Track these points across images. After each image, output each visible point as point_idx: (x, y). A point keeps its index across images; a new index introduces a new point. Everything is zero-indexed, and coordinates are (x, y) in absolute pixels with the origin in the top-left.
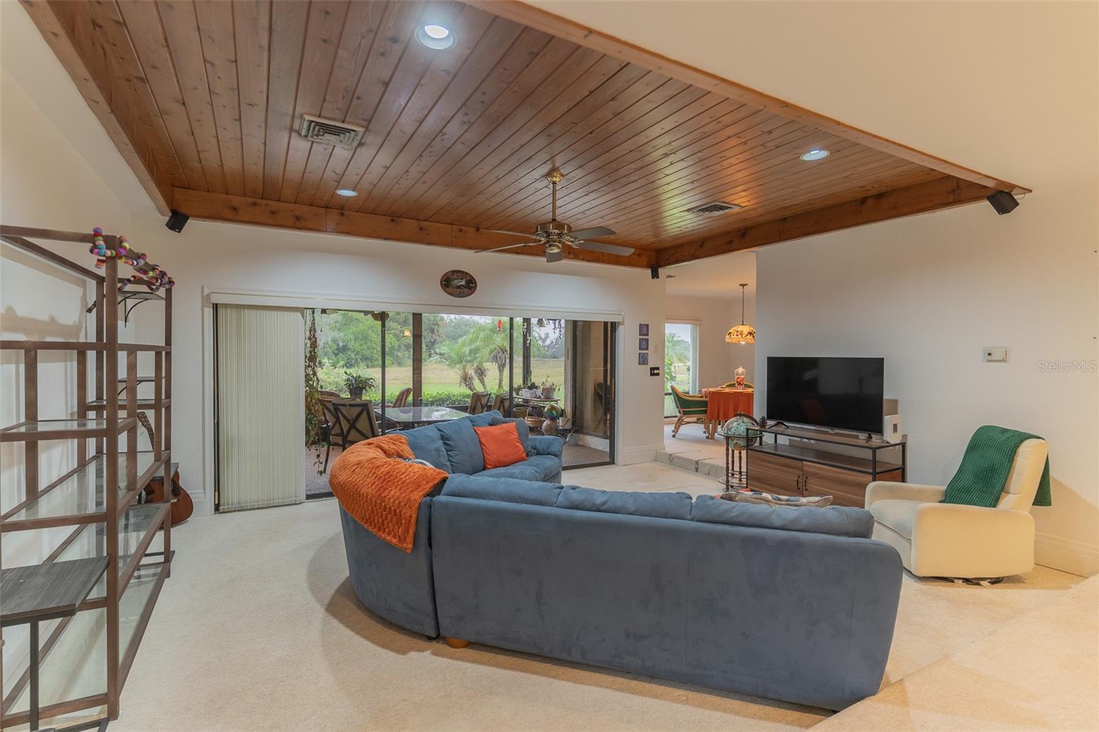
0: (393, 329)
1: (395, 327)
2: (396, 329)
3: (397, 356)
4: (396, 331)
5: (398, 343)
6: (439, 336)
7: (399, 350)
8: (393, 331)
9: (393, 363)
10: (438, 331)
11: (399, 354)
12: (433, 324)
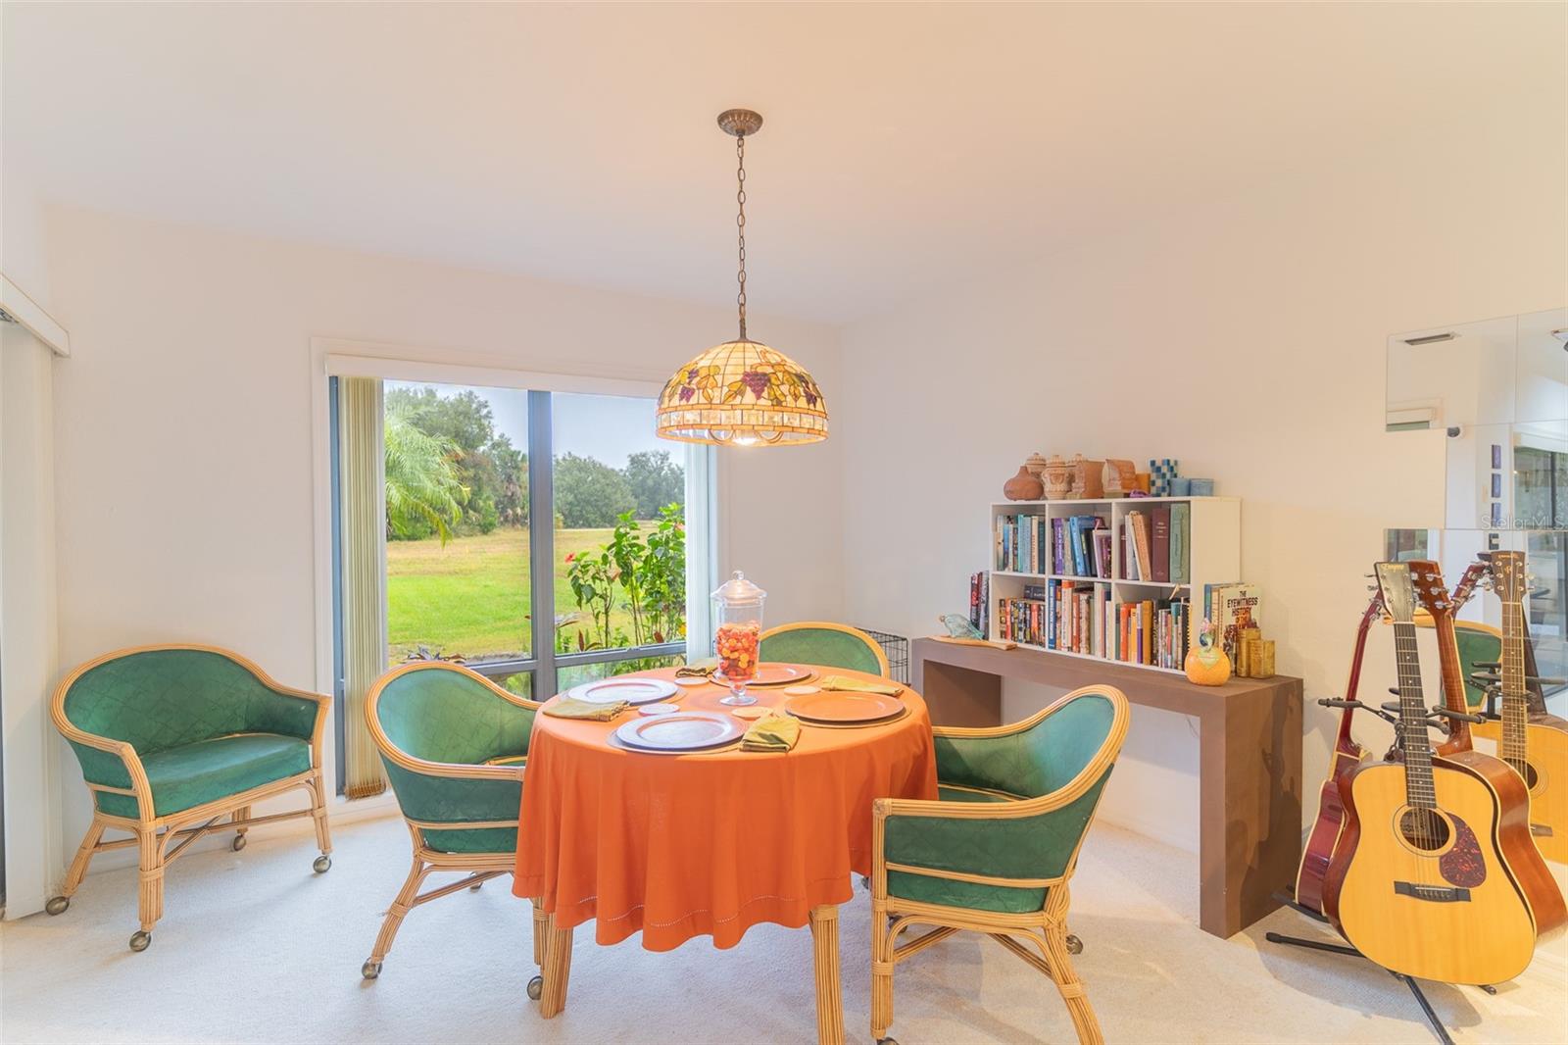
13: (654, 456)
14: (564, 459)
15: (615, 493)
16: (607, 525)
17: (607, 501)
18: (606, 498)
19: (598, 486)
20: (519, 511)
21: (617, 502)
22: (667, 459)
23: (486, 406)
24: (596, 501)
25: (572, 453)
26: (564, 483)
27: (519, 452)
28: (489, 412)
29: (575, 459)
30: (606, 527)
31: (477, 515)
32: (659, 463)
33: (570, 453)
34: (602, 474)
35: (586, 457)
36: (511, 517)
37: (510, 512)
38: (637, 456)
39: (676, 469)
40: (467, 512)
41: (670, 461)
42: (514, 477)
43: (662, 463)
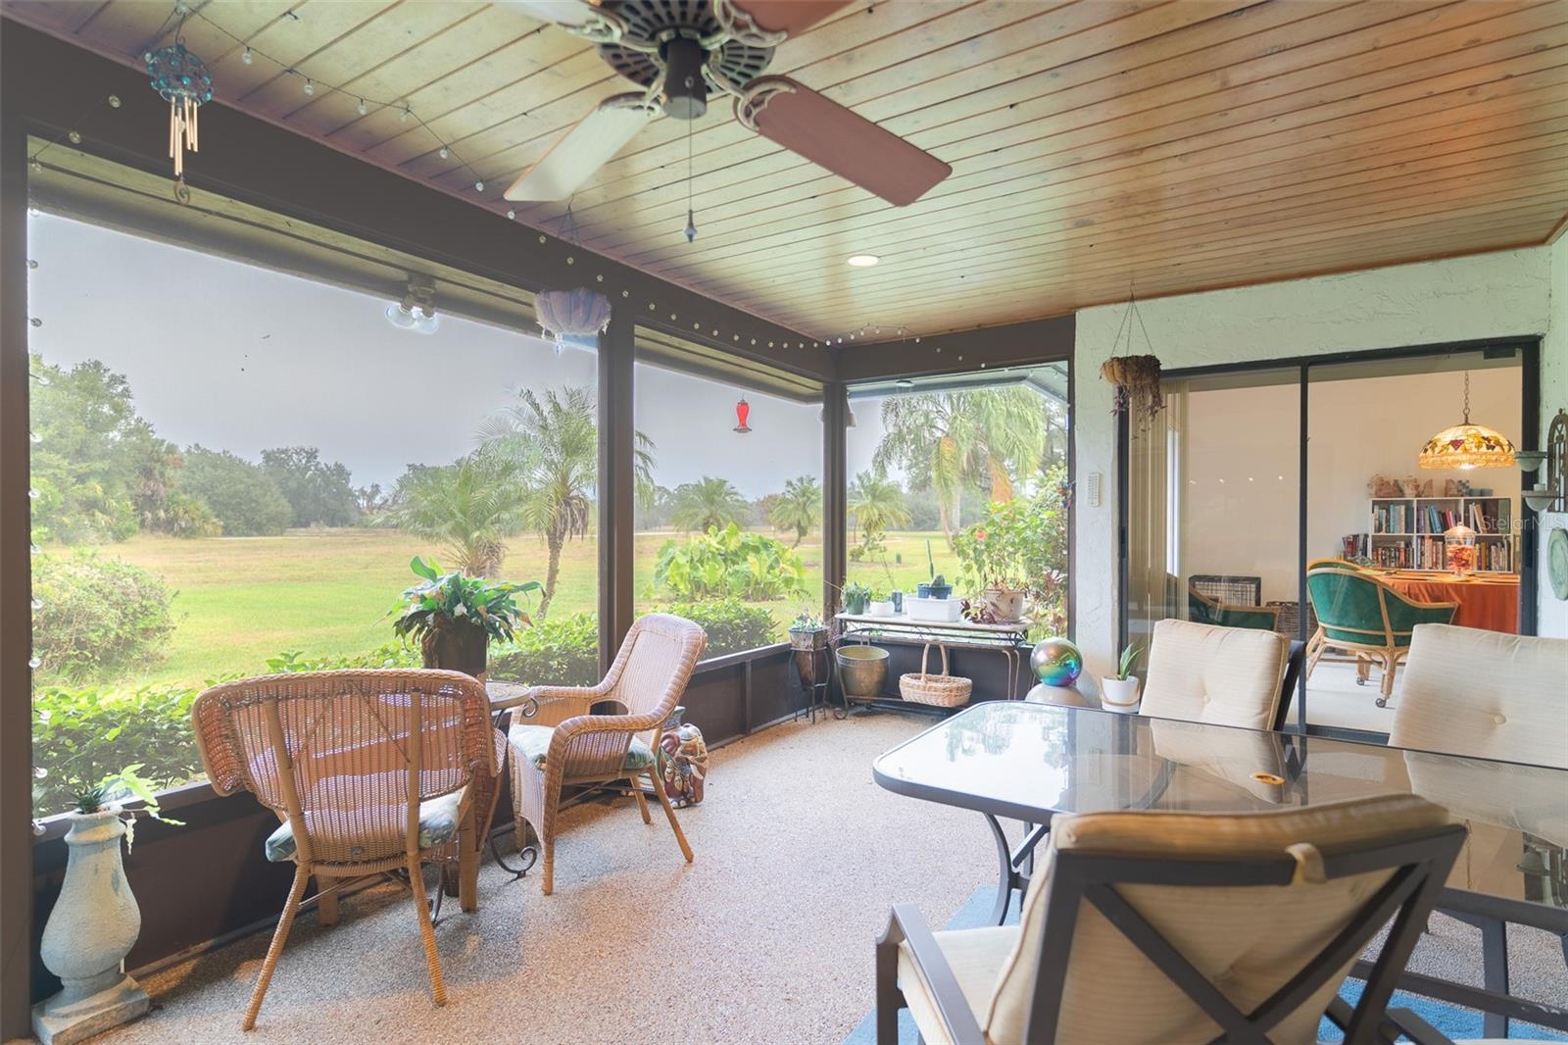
0: (49, 466)
1: (55, 463)
2: (58, 467)
3: (62, 525)
4: (57, 471)
5: (62, 497)
6: (164, 484)
7: (63, 512)
8: (50, 471)
9: (50, 540)
10: (162, 474)
11: (66, 520)
12: (151, 459)
13: (297, 453)
14: (189, 451)
15: (265, 495)
16: (254, 533)
17: (253, 505)
18: (252, 500)
19: (241, 487)
20: (162, 514)
21: (267, 506)
22: (316, 457)
23: (123, 382)
24: (239, 504)
25: (200, 446)
26: (194, 482)
27: (163, 441)
28: (126, 390)
29: (205, 452)
30: (252, 536)
31: (107, 518)
32: (304, 461)
33: (197, 445)
34: (246, 472)
35: (221, 451)
36: (149, 521)
37: (148, 515)
38: (273, 452)
39: (325, 469)
40: (93, 515)
41: (318, 460)
42: (156, 472)
43: (308, 462)
